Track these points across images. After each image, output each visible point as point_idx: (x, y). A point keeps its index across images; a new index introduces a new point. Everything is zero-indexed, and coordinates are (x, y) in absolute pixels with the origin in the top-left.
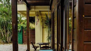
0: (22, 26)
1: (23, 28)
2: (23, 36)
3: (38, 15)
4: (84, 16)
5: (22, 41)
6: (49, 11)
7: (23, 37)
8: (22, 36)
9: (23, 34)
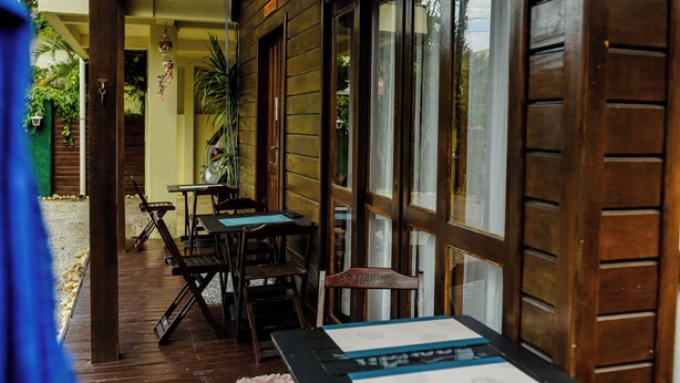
0: (52, 101)
1: (54, 109)
2: (53, 155)
3: (170, 44)
4: (607, 43)
5: (47, 181)
6: (230, 27)
7: (53, 160)
8: (47, 152)
9: (53, 140)
